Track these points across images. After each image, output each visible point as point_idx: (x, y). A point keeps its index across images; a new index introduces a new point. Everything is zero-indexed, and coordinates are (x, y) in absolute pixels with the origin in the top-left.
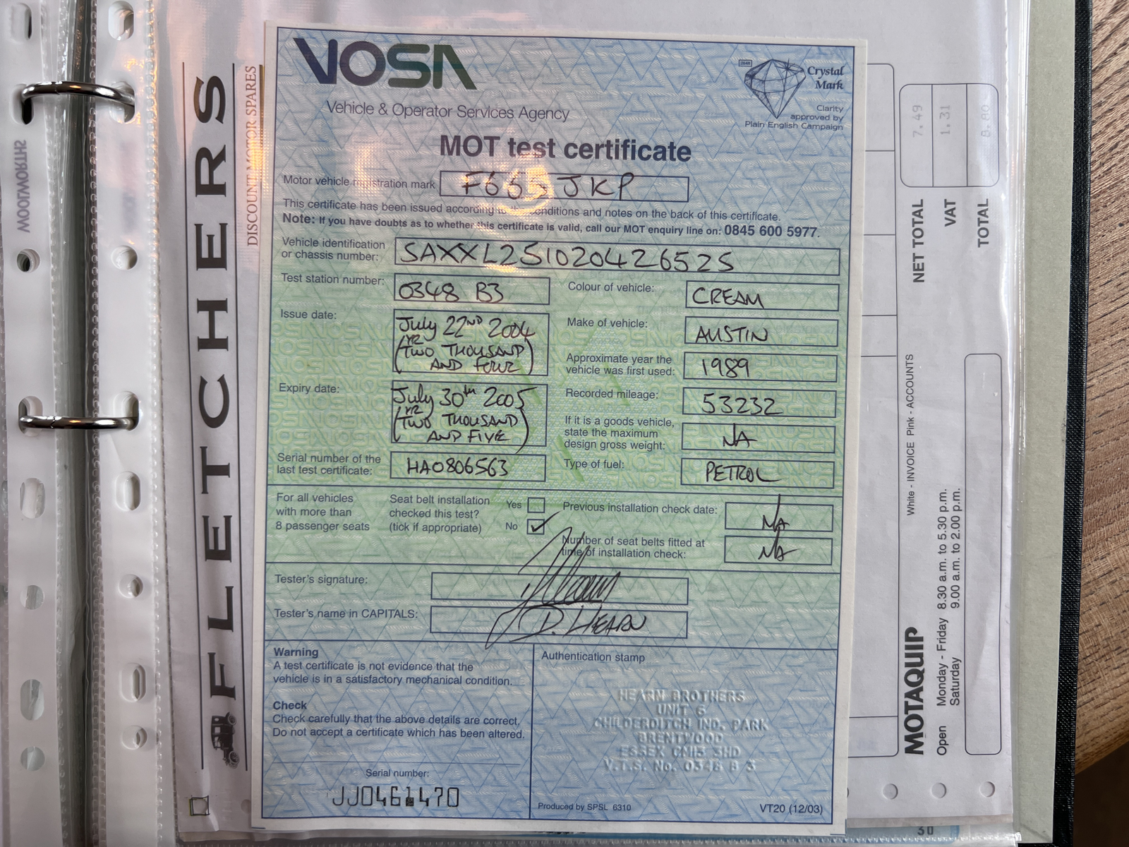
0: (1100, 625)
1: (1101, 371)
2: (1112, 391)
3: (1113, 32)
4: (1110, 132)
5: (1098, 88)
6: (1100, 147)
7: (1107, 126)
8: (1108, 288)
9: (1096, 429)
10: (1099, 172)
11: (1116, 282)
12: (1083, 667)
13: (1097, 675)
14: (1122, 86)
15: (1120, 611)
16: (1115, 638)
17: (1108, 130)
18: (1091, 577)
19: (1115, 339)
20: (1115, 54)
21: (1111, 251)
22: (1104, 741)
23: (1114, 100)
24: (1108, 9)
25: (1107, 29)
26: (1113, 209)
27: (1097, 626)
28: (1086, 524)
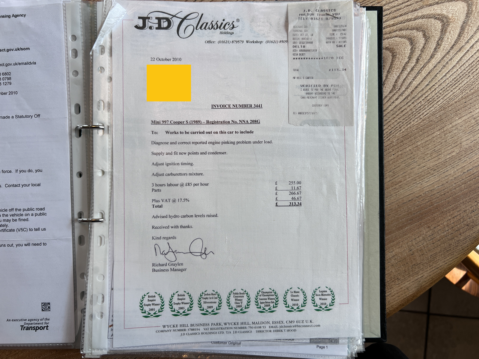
0: (392, 272)
1: (389, 197)
2: (392, 203)
3: (390, 99)
4: (390, 128)
5: (386, 115)
6: (387, 132)
7: (389, 126)
8: (391, 173)
9: (388, 214)
10: (387, 140)
11: (393, 171)
12: (387, 284)
13: (392, 287)
14: (393, 114)
15: (398, 268)
16: (396, 276)
17: (389, 127)
18: (389, 258)
19: (393, 188)
20: (390, 105)
21: (391, 162)
22: (395, 307)
23: (390, 119)
24: (388, 92)
25: (388, 98)
26: (391, 150)
27: (391, 272)
28: (386, 242)
